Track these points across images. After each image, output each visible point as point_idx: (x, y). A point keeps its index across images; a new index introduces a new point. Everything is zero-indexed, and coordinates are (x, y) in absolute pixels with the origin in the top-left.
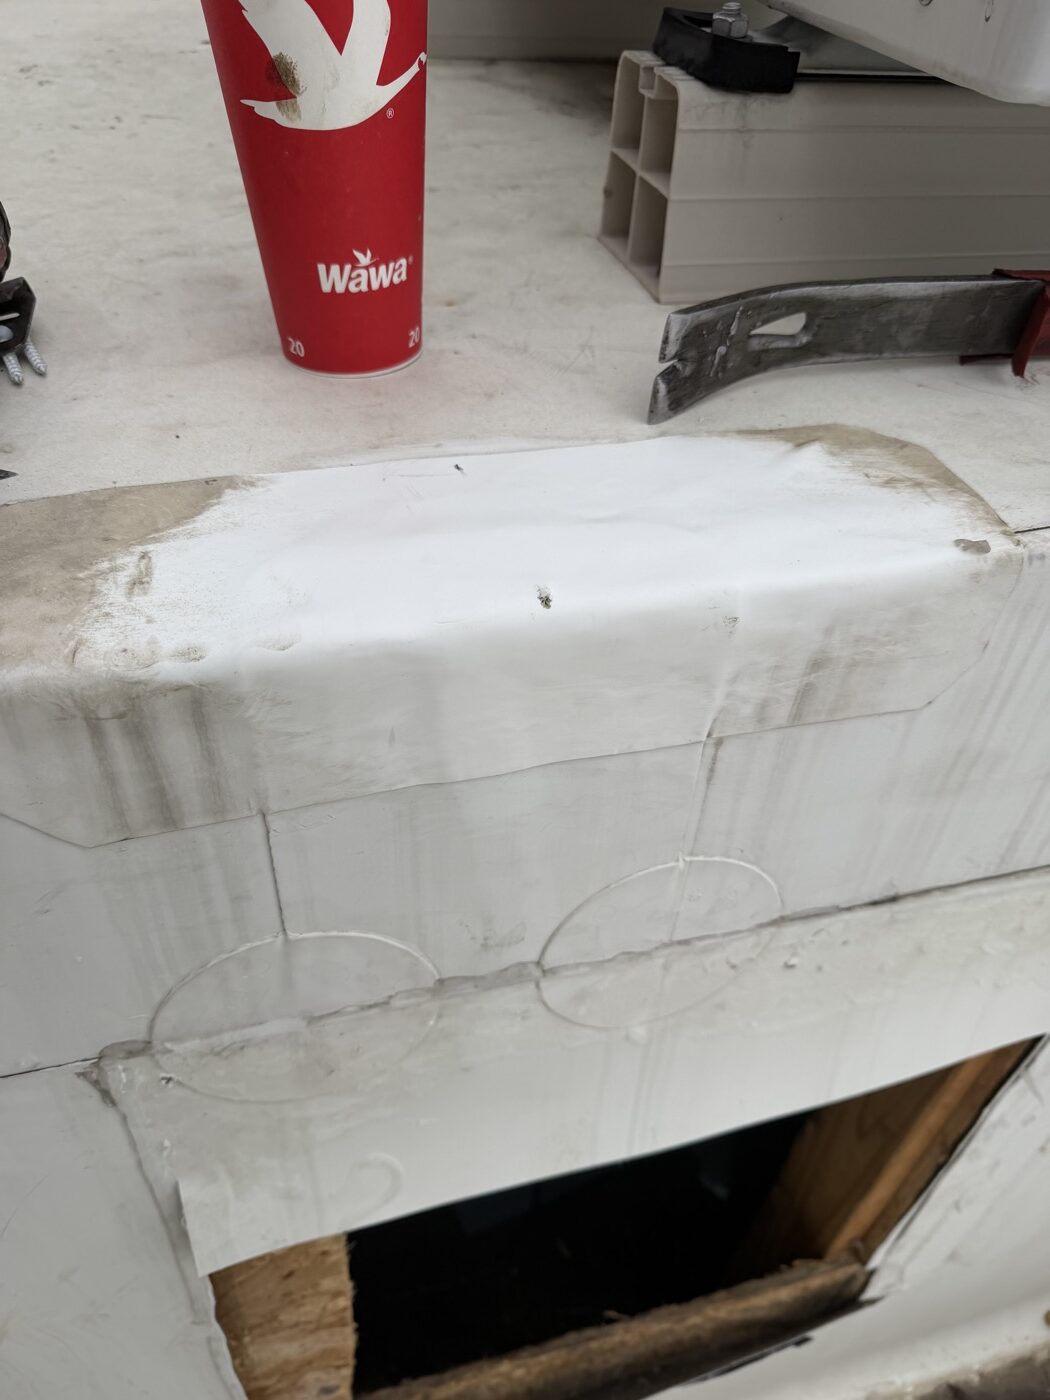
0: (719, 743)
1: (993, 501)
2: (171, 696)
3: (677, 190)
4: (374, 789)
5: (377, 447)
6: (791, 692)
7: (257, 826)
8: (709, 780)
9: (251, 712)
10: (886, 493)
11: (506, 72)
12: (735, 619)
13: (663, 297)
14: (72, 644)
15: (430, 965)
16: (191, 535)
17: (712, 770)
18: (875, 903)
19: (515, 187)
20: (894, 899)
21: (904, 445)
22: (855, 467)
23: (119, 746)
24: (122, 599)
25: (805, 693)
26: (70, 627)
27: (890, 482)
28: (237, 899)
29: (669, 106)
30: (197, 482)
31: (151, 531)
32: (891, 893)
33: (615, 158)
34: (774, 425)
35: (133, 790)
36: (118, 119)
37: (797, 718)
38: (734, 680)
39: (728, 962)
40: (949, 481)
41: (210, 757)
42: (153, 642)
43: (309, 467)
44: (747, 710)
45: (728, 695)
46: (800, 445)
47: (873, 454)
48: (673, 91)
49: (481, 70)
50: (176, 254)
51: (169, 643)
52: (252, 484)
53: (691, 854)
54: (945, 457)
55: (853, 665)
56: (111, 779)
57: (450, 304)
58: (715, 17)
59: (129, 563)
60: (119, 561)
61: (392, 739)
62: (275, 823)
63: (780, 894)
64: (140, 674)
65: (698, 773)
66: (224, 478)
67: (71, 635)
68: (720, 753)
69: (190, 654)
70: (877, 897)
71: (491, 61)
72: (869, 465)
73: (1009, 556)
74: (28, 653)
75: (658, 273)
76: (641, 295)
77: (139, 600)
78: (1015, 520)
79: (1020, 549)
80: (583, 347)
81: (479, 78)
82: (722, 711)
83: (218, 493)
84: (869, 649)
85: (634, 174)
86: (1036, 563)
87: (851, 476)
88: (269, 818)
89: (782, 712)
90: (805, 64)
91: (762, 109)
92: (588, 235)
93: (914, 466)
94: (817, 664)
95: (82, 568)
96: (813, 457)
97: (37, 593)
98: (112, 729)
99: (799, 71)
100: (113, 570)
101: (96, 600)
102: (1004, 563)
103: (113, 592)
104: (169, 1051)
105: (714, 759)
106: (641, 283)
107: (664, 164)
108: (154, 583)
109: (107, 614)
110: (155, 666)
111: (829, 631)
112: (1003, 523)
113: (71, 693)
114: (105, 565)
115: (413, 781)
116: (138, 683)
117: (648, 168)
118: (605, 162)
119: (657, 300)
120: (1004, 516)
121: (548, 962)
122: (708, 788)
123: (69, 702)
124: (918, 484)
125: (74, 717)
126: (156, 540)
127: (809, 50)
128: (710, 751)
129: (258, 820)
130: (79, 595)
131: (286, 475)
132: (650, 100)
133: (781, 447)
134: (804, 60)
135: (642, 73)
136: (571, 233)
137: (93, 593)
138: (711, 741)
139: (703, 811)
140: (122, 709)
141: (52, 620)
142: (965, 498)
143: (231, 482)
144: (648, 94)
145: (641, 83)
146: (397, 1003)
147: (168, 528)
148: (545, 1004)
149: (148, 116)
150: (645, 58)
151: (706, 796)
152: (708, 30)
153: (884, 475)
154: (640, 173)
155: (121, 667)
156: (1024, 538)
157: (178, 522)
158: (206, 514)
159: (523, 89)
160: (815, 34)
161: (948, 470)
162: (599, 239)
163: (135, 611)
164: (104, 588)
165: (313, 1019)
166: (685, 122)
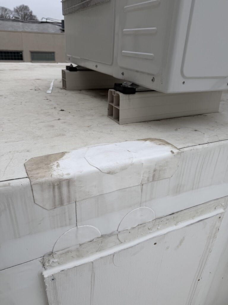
0: (142, 185)
1: (175, 145)
2: (65, 181)
3: (121, 108)
4: (92, 196)
5: (85, 146)
6: (152, 175)
7: (74, 205)
8: (142, 192)
9: (76, 183)
10: (159, 146)
11: (83, 92)
12: (143, 164)
13: (120, 124)
14: (51, 174)
15: (100, 232)
16: (63, 159)
17: (142, 190)
18: (170, 215)
19: (92, 110)
20: (173, 214)
21: (160, 140)
22: (154, 143)
23: (56, 190)
24: (56, 168)
25: (154, 176)
26: (50, 172)
27: (160, 144)
28: (70, 219)
29: (118, 97)
30: (61, 153)
31: (56, 159)
32: (172, 213)
33: (109, 104)
34: (142, 139)
35: (57, 198)
36: (21, 103)
37: (153, 180)
38: (143, 174)
39: (148, 228)
40: (168, 144)
41: (69, 192)
42: (62, 173)
43: (76, 150)
44: (146, 179)
45: (143, 176)
46: (146, 141)
47: (156, 141)
48: (119, 94)
49: (79, 92)
50: (41, 122)
51: (65, 173)
52: (69, 152)
53: (140, 206)
54: (166, 140)
55: (160, 170)
56: (54, 196)
57: (88, 127)
58: (123, 84)
59: (55, 163)
60: (54, 163)
61: (95, 187)
62: (77, 203)
63: (155, 214)
64: (61, 178)
65: (140, 191)
66: (65, 152)
67: (50, 173)
68: (143, 187)
69: (68, 174)
70: (170, 214)
71: (80, 90)
72: (156, 142)
73: (179, 152)
74: (44, 176)
75: (119, 120)
76: (117, 123)
77: (59, 168)
78: (178, 147)
79: (180, 151)
80: (111, 131)
81: (79, 93)
82: (142, 179)
83: (65, 154)
84: (162, 168)
85: (113, 106)
86: (183, 153)
87: (154, 144)
88: (76, 202)
89: (151, 179)
90: (137, 90)
91: (131, 96)
92: (106, 116)
93: (163, 142)
94: (155, 171)
95: (49, 165)
96: (148, 142)
97: (43, 169)
98: (56, 187)
99: (136, 90)
100: (53, 165)
101: (52, 169)
102: (178, 153)
103: (55, 167)
104: (56, 254)
105: (142, 188)
106: (116, 122)
107: (118, 105)
108: (60, 166)
109: (55, 170)
110: (63, 177)
111: (156, 165)
112: (177, 148)
113: (52, 181)
114: (52, 164)
115: (98, 194)
116: (61, 179)
117: (115, 105)
118: (108, 105)
119: (119, 124)
120: (177, 147)
121: (119, 230)
122: (142, 193)
123: (51, 183)
124: (164, 144)
125: (51, 185)
126: (58, 160)
127: (137, 88)
128: (141, 186)
129: (75, 203)
130: (50, 168)
131: (73, 151)
132: (115, 96)
133: (143, 141)
134: (136, 89)
135: (113, 92)
136: (103, 116)
137: (52, 168)
138: (141, 185)
139: (141, 198)
140: (58, 183)
141: (47, 172)
142: (171, 145)
143: (66, 152)
144: (114, 95)
145: (113, 94)
146: (95, 240)
147: (59, 159)
148: (119, 239)
149: (26, 102)
150: (113, 90)
151: (141, 195)
152: (122, 86)
153: (159, 144)
154: (114, 106)
155: (58, 177)
156: (180, 150)
157: (60, 158)
158: (64, 157)
159: (87, 94)
160: (137, 86)
161: (167, 142)
162: (108, 116)
163: (59, 170)
164: (53, 167)
165: (80, 245)
166: (121, 98)
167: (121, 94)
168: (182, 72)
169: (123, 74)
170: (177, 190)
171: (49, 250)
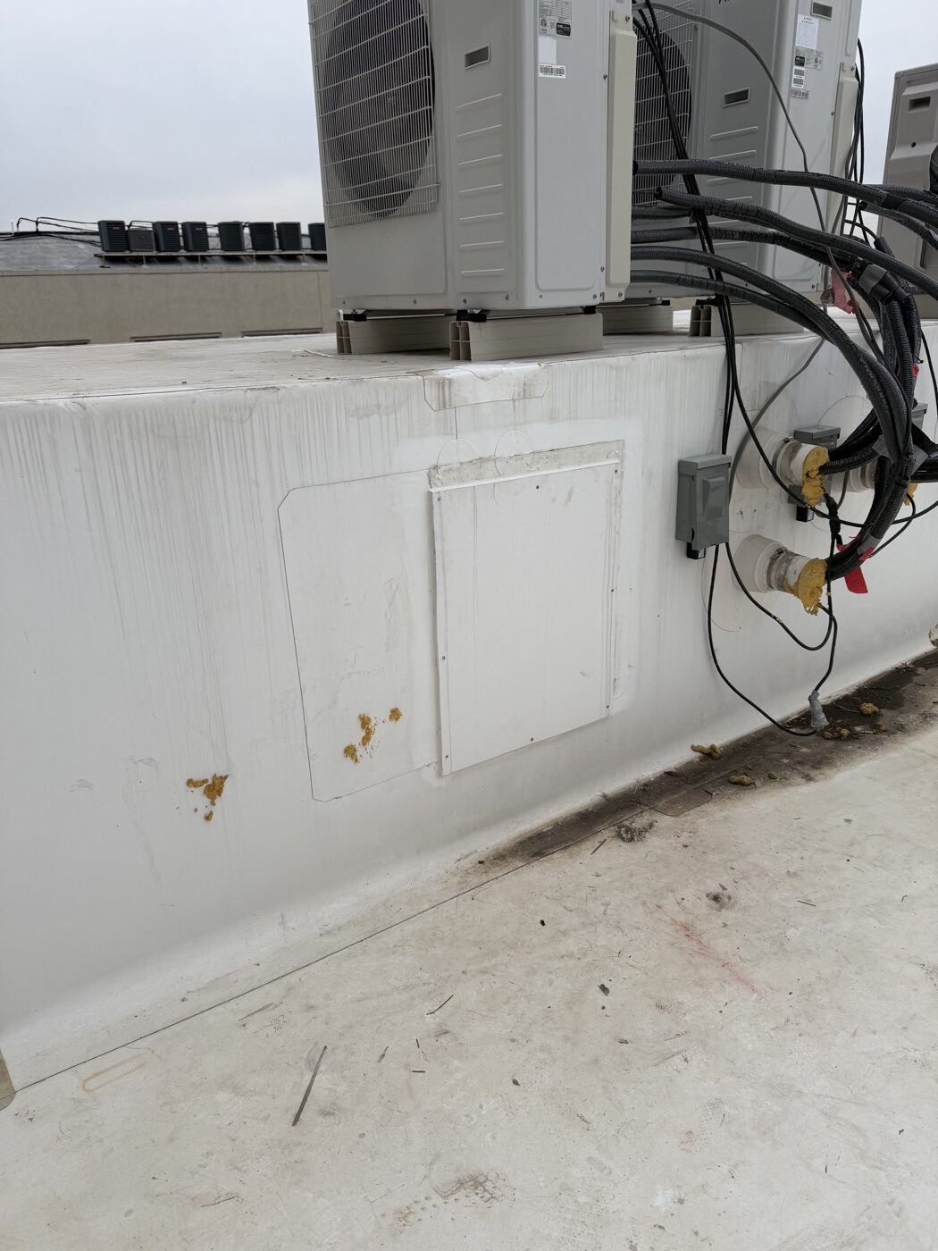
0: (514, 401)
3: (472, 342)
4: (469, 403)
6: (522, 390)
8: (514, 410)
15: (478, 453)
17: (514, 407)
25: (524, 391)
28: (451, 428)
29: (467, 329)
32: (552, 449)
37: (525, 397)
38: (514, 386)
39: (528, 463)
44: (517, 393)
45: (514, 390)
53: (515, 430)
55: (530, 385)
58: (469, 312)
62: (457, 410)
63: (533, 445)
65: (512, 408)
68: (515, 403)
82: (513, 393)
84: (531, 381)
89: (522, 395)
91: (482, 324)
99: (488, 316)
104: (440, 469)
105: (514, 405)
107: (468, 339)
115: (474, 403)
121: (496, 456)
122: (515, 412)
127: (488, 313)
128: (513, 403)
129: (455, 409)
139: (515, 418)
146: (473, 462)
148: (496, 469)
151: (515, 414)
152: (469, 314)
160: (488, 311)
165: (461, 463)
166: (470, 327)
167: (470, 323)
168: (537, 285)
169: (465, 301)
170: (553, 417)
171: (434, 463)
